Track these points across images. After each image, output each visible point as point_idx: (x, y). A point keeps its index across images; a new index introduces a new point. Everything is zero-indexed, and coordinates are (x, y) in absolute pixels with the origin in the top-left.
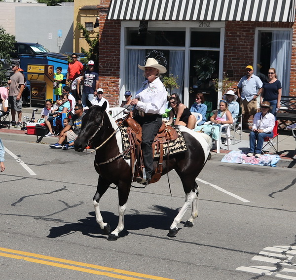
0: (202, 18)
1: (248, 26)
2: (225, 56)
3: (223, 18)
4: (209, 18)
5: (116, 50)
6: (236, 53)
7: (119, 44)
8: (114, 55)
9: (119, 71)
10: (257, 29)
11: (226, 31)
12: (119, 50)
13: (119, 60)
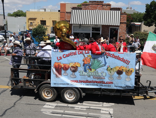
0: (95, 24)
1: (108, 26)
3: (101, 24)
4: (97, 24)
6: (105, 33)
10: (110, 27)
11: (102, 27)
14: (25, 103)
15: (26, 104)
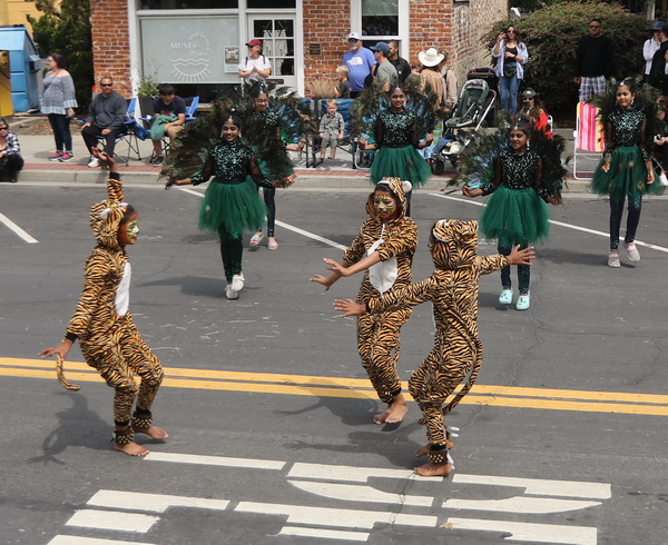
2: (305, 21)
5: (121, 18)
6: (323, 17)
7: (126, 9)
8: (119, 27)
9: (128, 53)
12: (126, 18)
13: (128, 36)
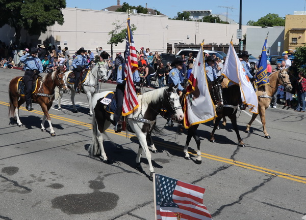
14: (263, 201)
15: (264, 203)
